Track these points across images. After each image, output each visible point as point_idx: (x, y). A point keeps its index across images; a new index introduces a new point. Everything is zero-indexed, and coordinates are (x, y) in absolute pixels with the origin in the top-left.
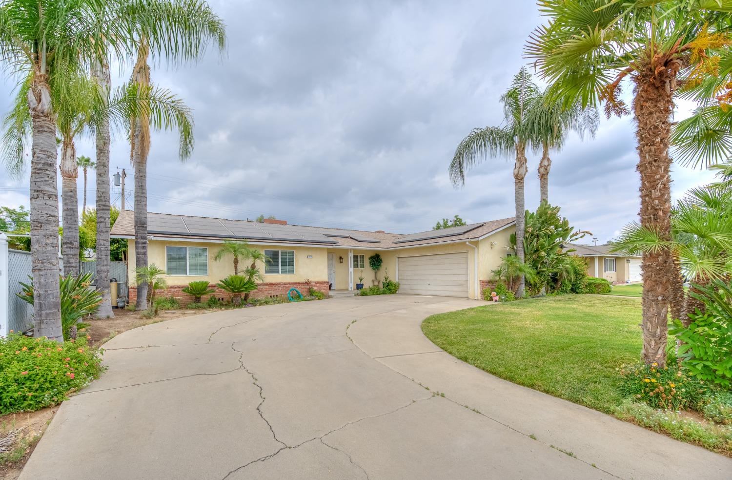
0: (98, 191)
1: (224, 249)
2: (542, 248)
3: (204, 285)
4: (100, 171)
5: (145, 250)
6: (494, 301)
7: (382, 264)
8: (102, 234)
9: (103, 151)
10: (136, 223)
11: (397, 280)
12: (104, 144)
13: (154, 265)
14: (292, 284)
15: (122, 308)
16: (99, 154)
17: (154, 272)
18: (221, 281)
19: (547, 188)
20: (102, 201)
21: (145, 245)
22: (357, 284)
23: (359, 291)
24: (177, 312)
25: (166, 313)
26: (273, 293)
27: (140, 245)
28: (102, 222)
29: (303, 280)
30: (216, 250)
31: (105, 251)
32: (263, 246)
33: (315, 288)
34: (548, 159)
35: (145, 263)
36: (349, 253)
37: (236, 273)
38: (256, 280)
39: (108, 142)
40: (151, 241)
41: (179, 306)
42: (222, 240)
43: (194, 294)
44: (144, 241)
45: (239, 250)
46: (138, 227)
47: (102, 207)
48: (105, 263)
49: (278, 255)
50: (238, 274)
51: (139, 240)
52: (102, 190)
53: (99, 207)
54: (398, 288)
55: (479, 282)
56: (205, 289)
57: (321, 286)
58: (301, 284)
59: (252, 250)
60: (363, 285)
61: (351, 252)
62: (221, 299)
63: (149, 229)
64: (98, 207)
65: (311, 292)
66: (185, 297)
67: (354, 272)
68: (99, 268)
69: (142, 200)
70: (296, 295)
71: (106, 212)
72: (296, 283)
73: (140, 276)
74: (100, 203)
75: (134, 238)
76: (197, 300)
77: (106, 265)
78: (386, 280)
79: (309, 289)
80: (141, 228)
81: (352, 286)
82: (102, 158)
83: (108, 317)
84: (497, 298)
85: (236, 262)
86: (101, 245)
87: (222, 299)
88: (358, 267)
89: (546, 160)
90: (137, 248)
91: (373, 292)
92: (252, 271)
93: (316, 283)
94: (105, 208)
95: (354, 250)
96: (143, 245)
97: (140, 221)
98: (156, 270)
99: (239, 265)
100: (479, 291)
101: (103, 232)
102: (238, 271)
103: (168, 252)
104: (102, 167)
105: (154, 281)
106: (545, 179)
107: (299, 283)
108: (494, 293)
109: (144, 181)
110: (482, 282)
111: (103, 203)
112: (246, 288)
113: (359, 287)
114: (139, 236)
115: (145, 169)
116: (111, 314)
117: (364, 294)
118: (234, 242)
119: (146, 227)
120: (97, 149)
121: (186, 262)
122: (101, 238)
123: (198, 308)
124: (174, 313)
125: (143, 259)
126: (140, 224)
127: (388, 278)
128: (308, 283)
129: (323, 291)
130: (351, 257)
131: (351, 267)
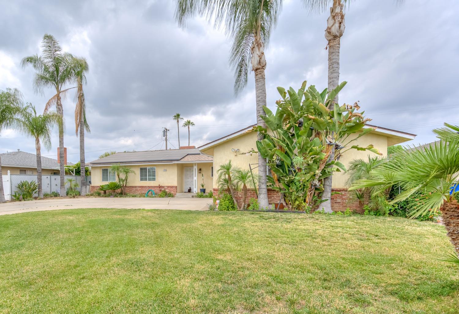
22: (200, 189)
26: (143, 192)
32: (139, 166)
49: (147, 170)
57: (171, 189)
60: (205, 189)
61: (195, 165)
76: (105, 192)
81: (196, 190)
95: (198, 164)
103: (103, 171)
107: (157, 187)
113: (202, 191)
117: (203, 197)
121: (108, 175)
128: (160, 187)
129: (172, 192)
130: (195, 169)
131: (195, 176)
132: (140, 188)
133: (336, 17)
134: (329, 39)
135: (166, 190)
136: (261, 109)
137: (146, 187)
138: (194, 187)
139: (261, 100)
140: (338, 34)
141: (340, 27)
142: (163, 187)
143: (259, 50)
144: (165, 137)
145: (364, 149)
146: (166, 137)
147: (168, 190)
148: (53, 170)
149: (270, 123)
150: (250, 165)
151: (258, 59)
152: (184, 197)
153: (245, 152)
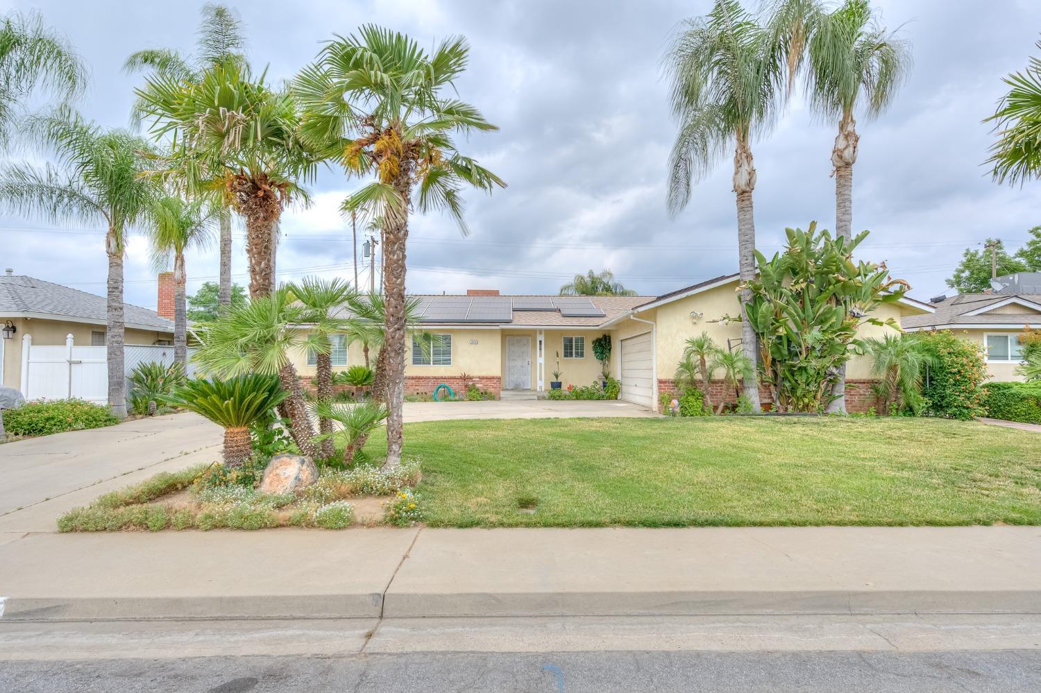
11: (619, 378)
22: (551, 383)
23: (556, 393)
26: (421, 389)
33: (479, 385)
36: (538, 335)
37: (367, 364)
50: (369, 366)
55: (657, 382)
57: (487, 382)
58: (457, 378)
60: (561, 383)
61: (541, 334)
67: (545, 364)
70: (443, 392)
78: (607, 378)
81: (542, 384)
85: (366, 350)
88: (571, 355)
93: (482, 378)
99: (369, 353)
100: (657, 397)
102: (369, 362)
113: (555, 386)
127: (609, 374)
128: (465, 378)
129: (491, 390)
130: (540, 342)
131: (541, 356)
132: (413, 381)
133: (849, 138)
134: (839, 165)
135: (477, 385)
136: (750, 253)
137: (429, 378)
138: (538, 378)
139: (749, 240)
140: (851, 161)
141: (854, 152)
142: (471, 378)
143: (749, 164)
144: (370, 258)
145: (881, 324)
146: (373, 258)
147: (481, 385)
148: (158, 333)
149: (769, 278)
150: (728, 341)
151: (748, 177)
152: (521, 400)
153: (716, 319)
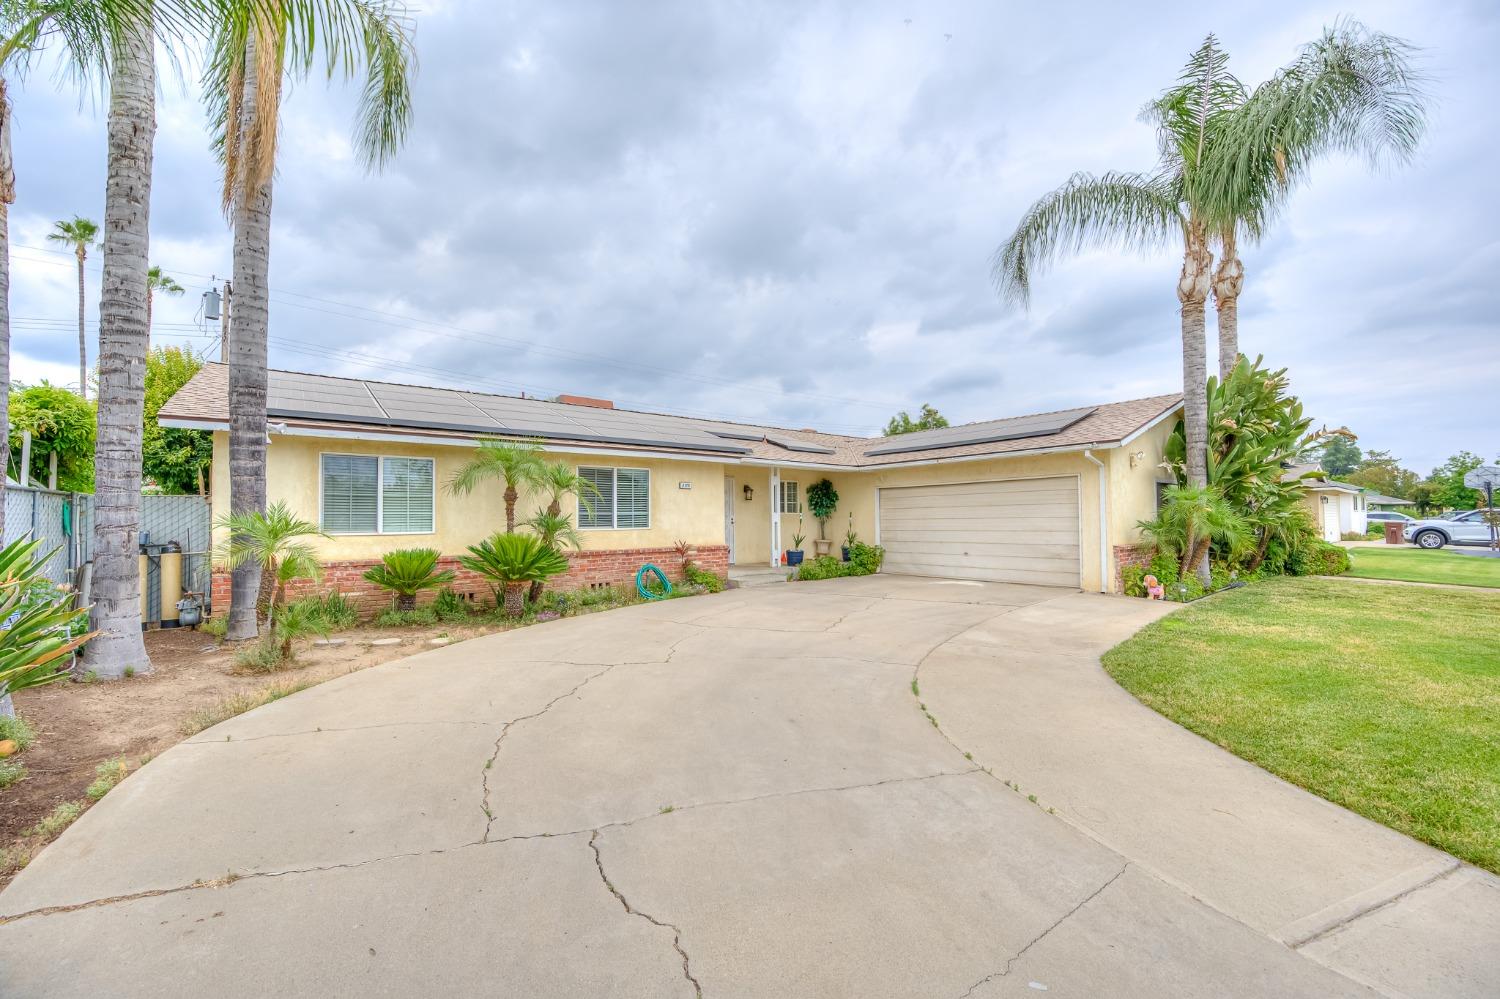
0: (109, 273)
1: (480, 461)
2: (1252, 469)
3: (427, 562)
4: (116, 213)
5: (256, 464)
6: (1151, 597)
7: (837, 503)
8: (115, 408)
9: (128, 153)
10: (234, 383)
11: (878, 543)
12: (135, 130)
13: (282, 507)
14: (644, 553)
15: (193, 626)
16: (116, 160)
17: (284, 528)
18: (472, 549)
19: (1235, 330)
20: (120, 305)
21: (258, 448)
22: (789, 553)
23: (796, 569)
24: (348, 641)
25: (316, 646)
26: (599, 577)
27: (243, 447)
28: (115, 371)
29: (670, 544)
30: (457, 466)
31: (125, 464)
32: (575, 458)
33: (698, 563)
34: (1239, 264)
35: (259, 499)
36: (773, 477)
37: (510, 528)
38: (563, 545)
39: (149, 126)
40: (279, 439)
41: (353, 621)
42: (476, 439)
43: (398, 587)
44: (258, 435)
45: (521, 467)
46: (241, 394)
47: (118, 324)
48: (123, 500)
49: (611, 480)
50: (517, 531)
51: (240, 433)
52: (121, 272)
53: (110, 322)
54: (881, 562)
55: (1111, 551)
56: (427, 572)
57: (711, 557)
58: (666, 552)
59: (550, 466)
60: (802, 553)
61: (775, 475)
62: (467, 595)
63: (273, 403)
64: (105, 324)
65: (688, 574)
66: (373, 592)
67: (782, 523)
68: (101, 516)
69: (255, 317)
70: (653, 580)
71: (129, 338)
72: (654, 552)
73: (239, 539)
74: (114, 310)
75: (226, 427)
76: (406, 601)
77: (128, 508)
78: (851, 542)
79: (685, 565)
80: (247, 398)
81: (777, 554)
82: (124, 172)
83: (129, 675)
84: (1161, 590)
85: (511, 497)
86: (111, 443)
87: (471, 596)
88: (789, 510)
89: (1234, 265)
90: (233, 456)
91: (828, 571)
92: (550, 522)
93: (701, 550)
94: (126, 326)
95: (784, 471)
96: (253, 448)
97: (246, 379)
98: (287, 524)
99: (516, 506)
100: (1114, 572)
101: (120, 403)
102: (515, 522)
103: (326, 469)
104: (124, 201)
105: (280, 557)
106: (1230, 308)
107: (660, 552)
108: (1150, 579)
109: (263, 264)
110: (1118, 550)
111: (124, 312)
112: (540, 569)
113: (793, 558)
114: (240, 422)
115: (266, 231)
116: (140, 661)
117: (806, 577)
118: (506, 445)
119: (263, 397)
120: (112, 145)
121: (376, 497)
122: (111, 420)
123: (407, 624)
124: (340, 646)
125: (252, 487)
126: (248, 387)
127: (854, 537)
129: (715, 569)
130: (775, 488)
131: (776, 510)
132: (585, 562)
135: (696, 563)
137: (613, 553)
138: (774, 546)
